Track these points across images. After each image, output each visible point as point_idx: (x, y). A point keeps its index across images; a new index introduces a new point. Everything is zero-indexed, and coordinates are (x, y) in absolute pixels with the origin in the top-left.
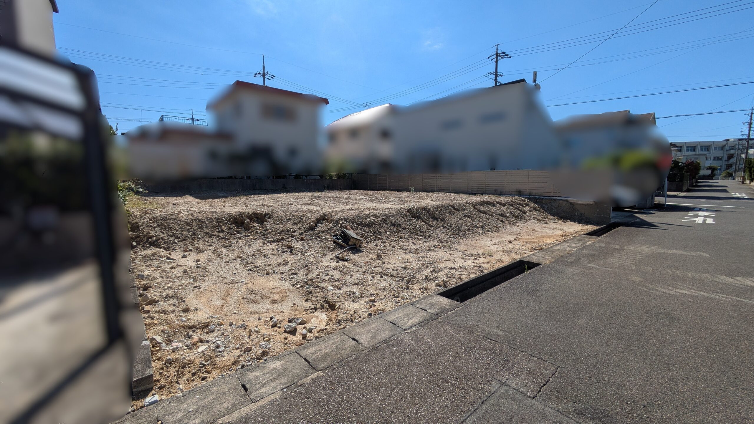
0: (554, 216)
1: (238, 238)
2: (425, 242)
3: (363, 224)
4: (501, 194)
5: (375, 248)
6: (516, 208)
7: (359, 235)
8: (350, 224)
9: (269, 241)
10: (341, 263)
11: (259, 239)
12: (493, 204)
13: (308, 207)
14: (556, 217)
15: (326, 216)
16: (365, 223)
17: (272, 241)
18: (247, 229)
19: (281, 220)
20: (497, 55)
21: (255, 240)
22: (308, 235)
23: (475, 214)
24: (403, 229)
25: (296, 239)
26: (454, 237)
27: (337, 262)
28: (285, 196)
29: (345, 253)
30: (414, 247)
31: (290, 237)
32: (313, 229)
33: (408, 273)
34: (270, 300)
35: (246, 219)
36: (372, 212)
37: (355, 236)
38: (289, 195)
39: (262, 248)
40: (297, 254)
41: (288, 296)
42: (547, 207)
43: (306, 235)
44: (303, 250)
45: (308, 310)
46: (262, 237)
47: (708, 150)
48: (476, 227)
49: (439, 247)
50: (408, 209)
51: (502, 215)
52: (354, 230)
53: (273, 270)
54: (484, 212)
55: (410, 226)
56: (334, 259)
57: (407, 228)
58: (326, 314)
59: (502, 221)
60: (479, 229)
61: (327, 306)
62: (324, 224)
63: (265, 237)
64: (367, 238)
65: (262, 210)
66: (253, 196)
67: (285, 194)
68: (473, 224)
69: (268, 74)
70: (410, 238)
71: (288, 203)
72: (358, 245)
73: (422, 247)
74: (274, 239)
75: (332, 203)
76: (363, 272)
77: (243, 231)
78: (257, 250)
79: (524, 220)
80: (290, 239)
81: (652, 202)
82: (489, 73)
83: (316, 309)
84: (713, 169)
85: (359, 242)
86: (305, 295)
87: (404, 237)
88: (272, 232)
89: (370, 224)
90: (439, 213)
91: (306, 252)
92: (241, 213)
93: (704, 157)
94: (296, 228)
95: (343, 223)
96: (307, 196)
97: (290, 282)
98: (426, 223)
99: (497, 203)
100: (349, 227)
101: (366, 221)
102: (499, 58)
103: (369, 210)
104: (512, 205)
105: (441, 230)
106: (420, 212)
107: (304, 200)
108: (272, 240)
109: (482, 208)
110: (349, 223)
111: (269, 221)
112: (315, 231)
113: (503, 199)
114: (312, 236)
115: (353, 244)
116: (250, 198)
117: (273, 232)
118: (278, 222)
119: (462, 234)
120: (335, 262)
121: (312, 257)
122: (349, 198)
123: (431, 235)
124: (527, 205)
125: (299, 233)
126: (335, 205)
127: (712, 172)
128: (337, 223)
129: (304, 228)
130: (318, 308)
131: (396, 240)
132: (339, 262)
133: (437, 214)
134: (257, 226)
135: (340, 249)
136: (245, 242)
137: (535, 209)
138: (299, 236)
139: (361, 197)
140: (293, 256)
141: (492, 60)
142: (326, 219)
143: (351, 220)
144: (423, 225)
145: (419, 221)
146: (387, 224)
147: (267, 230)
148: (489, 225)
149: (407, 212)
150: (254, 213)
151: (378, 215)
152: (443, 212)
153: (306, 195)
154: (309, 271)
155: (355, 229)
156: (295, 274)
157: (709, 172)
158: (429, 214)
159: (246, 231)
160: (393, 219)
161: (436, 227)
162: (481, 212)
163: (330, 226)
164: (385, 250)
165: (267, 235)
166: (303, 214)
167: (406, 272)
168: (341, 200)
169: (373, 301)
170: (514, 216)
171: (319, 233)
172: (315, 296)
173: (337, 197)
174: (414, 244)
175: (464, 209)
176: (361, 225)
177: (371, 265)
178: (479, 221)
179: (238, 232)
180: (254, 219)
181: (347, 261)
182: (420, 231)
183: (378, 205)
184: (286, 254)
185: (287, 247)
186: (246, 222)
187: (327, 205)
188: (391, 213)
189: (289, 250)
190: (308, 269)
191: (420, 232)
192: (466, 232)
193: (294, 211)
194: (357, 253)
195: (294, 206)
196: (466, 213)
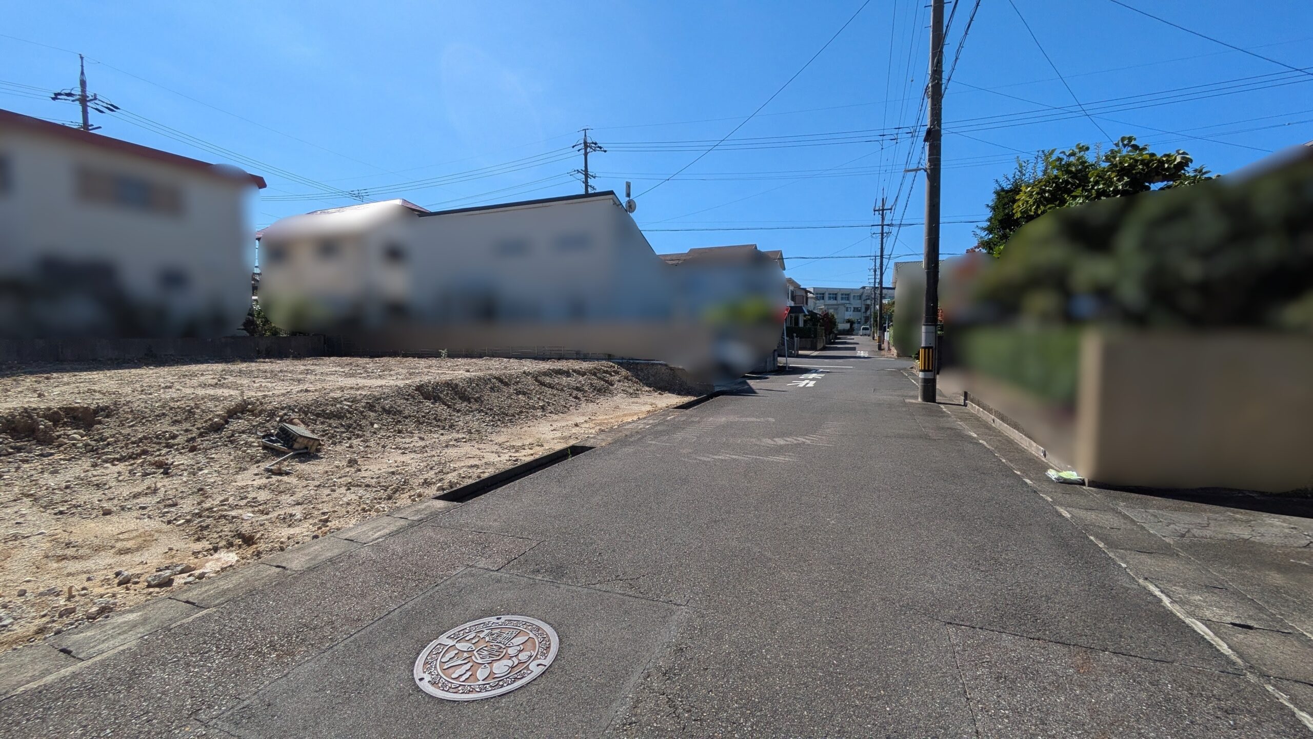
0: (651, 387)
1: (21, 461)
2: (442, 434)
3: (327, 414)
4: (585, 358)
5: (347, 451)
6: (600, 378)
7: (318, 433)
8: (300, 416)
9: (110, 459)
10: (275, 478)
11: (80, 459)
12: (567, 374)
13: (211, 392)
14: (651, 389)
15: (249, 404)
16: (332, 412)
17: (115, 459)
18: (46, 440)
19: (140, 417)
20: (586, 145)
21: (69, 460)
22: (207, 440)
23: (534, 389)
24: (404, 417)
25: (177, 450)
26: (493, 425)
27: (268, 478)
28: (151, 372)
29: (286, 463)
30: (422, 443)
31: (164, 447)
32: (219, 429)
33: (397, 479)
34: (113, 551)
35: (41, 421)
36: (347, 394)
37: (308, 434)
38: (164, 371)
39: (90, 474)
40: (180, 475)
41: (156, 540)
42: (642, 374)
43: (202, 441)
44: (194, 467)
45: (199, 552)
46: (89, 454)
47: (848, 299)
48: (534, 408)
49: (464, 440)
50: (418, 386)
51: (578, 389)
52: (309, 426)
53: (120, 507)
54: (550, 386)
55: (418, 412)
56: (261, 474)
57: (413, 416)
58: (237, 554)
59: (576, 398)
60: (538, 410)
61: (239, 542)
62: (245, 419)
63: (97, 454)
64: (333, 437)
65: (89, 401)
66: (55, 375)
67: (153, 369)
68: (528, 404)
69: (95, 99)
70: (417, 432)
71: (160, 386)
72: (314, 448)
73: (435, 442)
74: (121, 455)
75: (268, 382)
76: (315, 486)
77: (34, 447)
78: (78, 478)
79: (609, 395)
80: (163, 452)
81: (774, 364)
82: (575, 171)
83: (216, 549)
84: (851, 322)
85: (313, 443)
86: (196, 533)
87: (406, 430)
88: (115, 442)
89: (340, 413)
90: (473, 389)
91: (201, 470)
92: (25, 409)
93: (844, 309)
94: (178, 431)
95: (285, 414)
96: (210, 371)
97: (161, 519)
98: (449, 407)
99: (574, 371)
100: (296, 421)
101: (333, 409)
102: (589, 149)
103: (343, 391)
104: (595, 374)
105: (475, 416)
106: (439, 390)
107: (201, 378)
108: (116, 456)
109: (548, 380)
110: (298, 414)
111: (108, 422)
112: (224, 433)
113: (585, 365)
114: (217, 442)
115: (303, 446)
116: (47, 378)
117: (119, 441)
118: (132, 421)
119: (508, 420)
120: (264, 479)
121: (214, 475)
122: (307, 372)
123: (455, 424)
124: (617, 373)
125: (186, 439)
126: (274, 384)
127: (851, 326)
128: (272, 414)
129: (198, 429)
130: (222, 548)
131: (389, 437)
132: (271, 478)
133: (469, 392)
134: (75, 433)
135: (277, 457)
136: (40, 467)
137: (626, 378)
138: (186, 444)
139: (334, 369)
140: (169, 479)
141: (579, 150)
142: (249, 411)
143: (302, 408)
144: (443, 409)
145: (437, 404)
146: (375, 411)
147: (103, 439)
148: (553, 404)
149: (416, 390)
150: (66, 408)
151: (359, 398)
152: (480, 388)
153: (210, 368)
154: (207, 497)
155: (309, 423)
156: (175, 505)
157: (847, 326)
158: (456, 392)
159: (42, 445)
160: (387, 404)
161: (465, 412)
162: (545, 386)
163: (257, 421)
164: (366, 452)
165: (103, 449)
166: (196, 404)
167: (395, 478)
168: (290, 375)
169: (327, 521)
170: (595, 389)
171: (233, 435)
172: (215, 532)
173: (281, 371)
174: (422, 439)
175: (517, 383)
176: (323, 416)
177: (332, 475)
178: (539, 399)
179: (19, 450)
180: (65, 420)
181: (287, 474)
182: (435, 418)
183: (362, 382)
184: (153, 477)
185: (157, 466)
186: (41, 426)
187: (255, 385)
188: (384, 393)
189: (162, 470)
190: (202, 495)
191: (437, 421)
192: (515, 416)
193: (173, 399)
194: (310, 461)
195: (174, 390)
196: (520, 388)
